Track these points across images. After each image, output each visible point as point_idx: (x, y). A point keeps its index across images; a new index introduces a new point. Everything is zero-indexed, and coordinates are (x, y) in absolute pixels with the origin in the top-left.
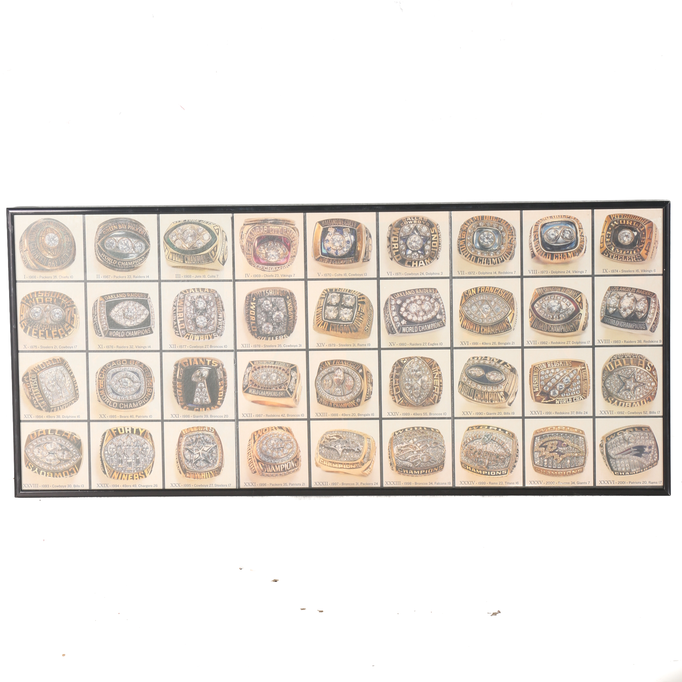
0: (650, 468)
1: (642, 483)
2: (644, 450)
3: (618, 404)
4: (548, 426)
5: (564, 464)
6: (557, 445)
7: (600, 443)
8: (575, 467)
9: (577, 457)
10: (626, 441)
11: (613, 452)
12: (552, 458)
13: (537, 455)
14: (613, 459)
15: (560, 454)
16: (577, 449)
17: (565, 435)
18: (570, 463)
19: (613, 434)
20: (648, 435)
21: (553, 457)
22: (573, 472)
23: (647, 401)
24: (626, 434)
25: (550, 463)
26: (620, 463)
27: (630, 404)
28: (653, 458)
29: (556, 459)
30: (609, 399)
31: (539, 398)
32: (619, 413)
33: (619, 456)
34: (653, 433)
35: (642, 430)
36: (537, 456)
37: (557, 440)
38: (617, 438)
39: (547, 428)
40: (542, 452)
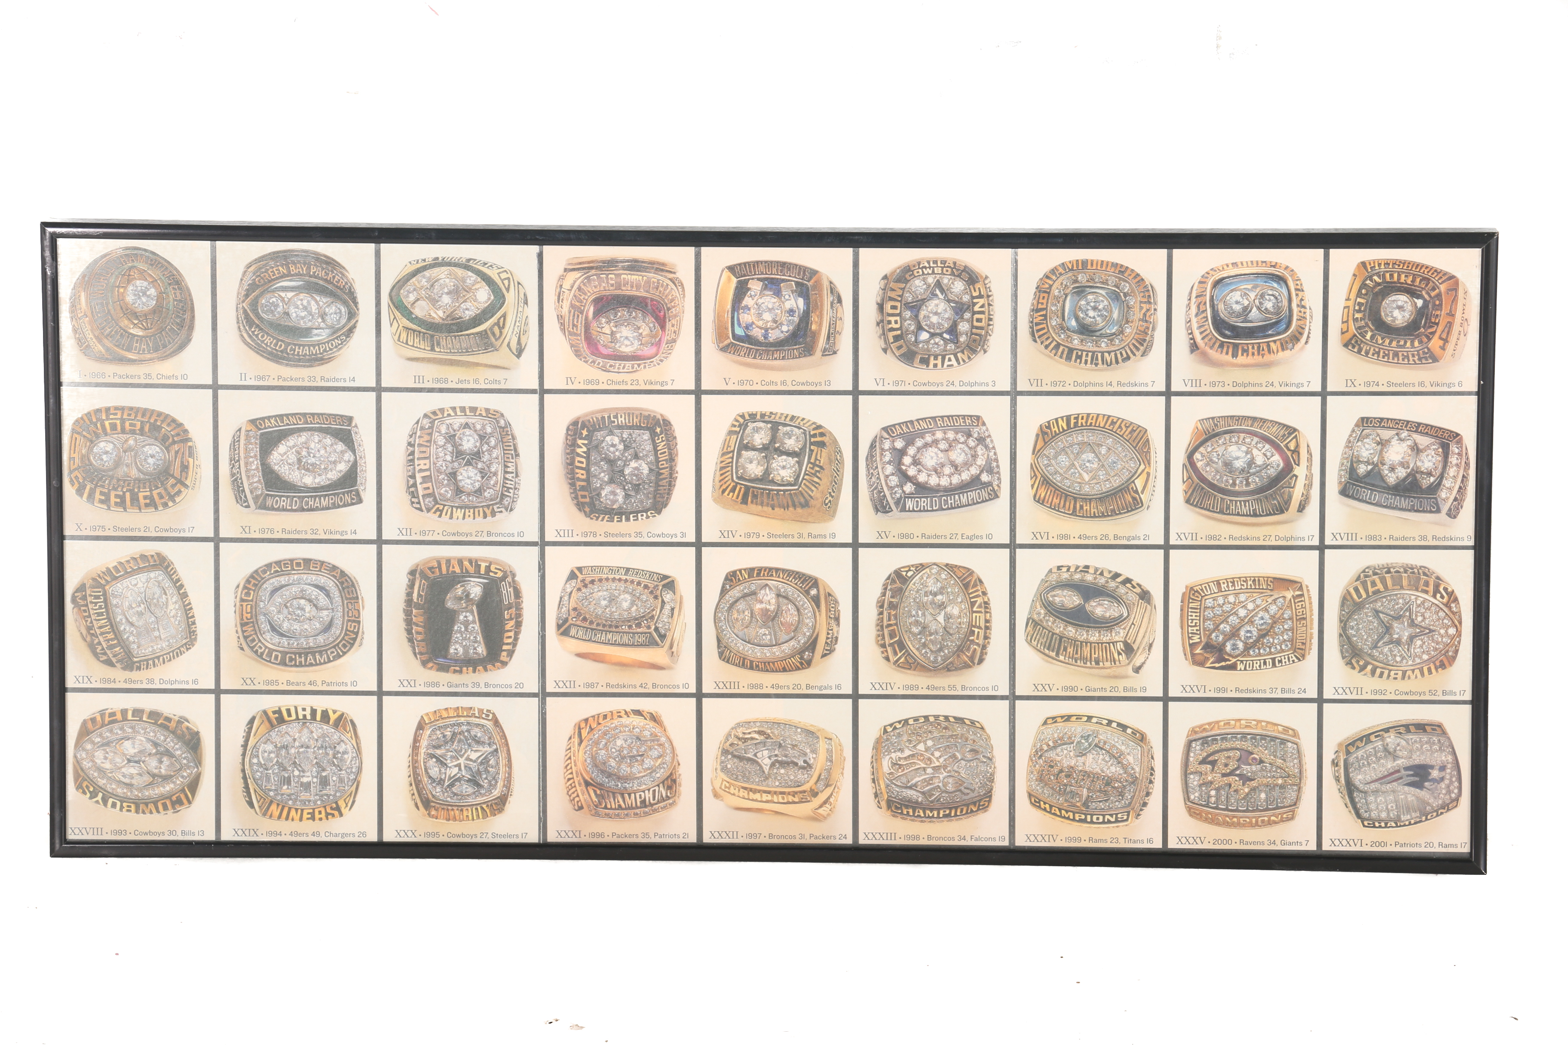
0: (1442, 813)
1: (1423, 845)
2: (1430, 774)
3: (1373, 673)
4: (1220, 719)
5: (1252, 800)
6: (1238, 761)
7: (1334, 757)
8: (1277, 808)
9: (1282, 787)
10: (1391, 754)
11: (1360, 777)
12: (1227, 788)
13: (1194, 780)
14: (1362, 792)
15: (1245, 779)
16: (1281, 768)
17: (1255, 739)
18: (1266, 800)
19: (1361, 739)
20: (1439, 740)
21: (1230, 785)
22: (1273, 818)
23: (1436, 669)
24: (1391, 739)
25: (1223, 798)
26: (1376, 801)
27: (1400, 673)
28: (1449, 792)
29: (1236, 791)
30: (1354, 661)
31: (1201, 658)
32: (1376, 692)
33: (1373, 786)
34: (1449, 738)
35: (1425, 731)
36: (1195, 783)
37: (1237, 749)
38: (1369, 747)
39: (1218, 722)
40: (1206, 774)
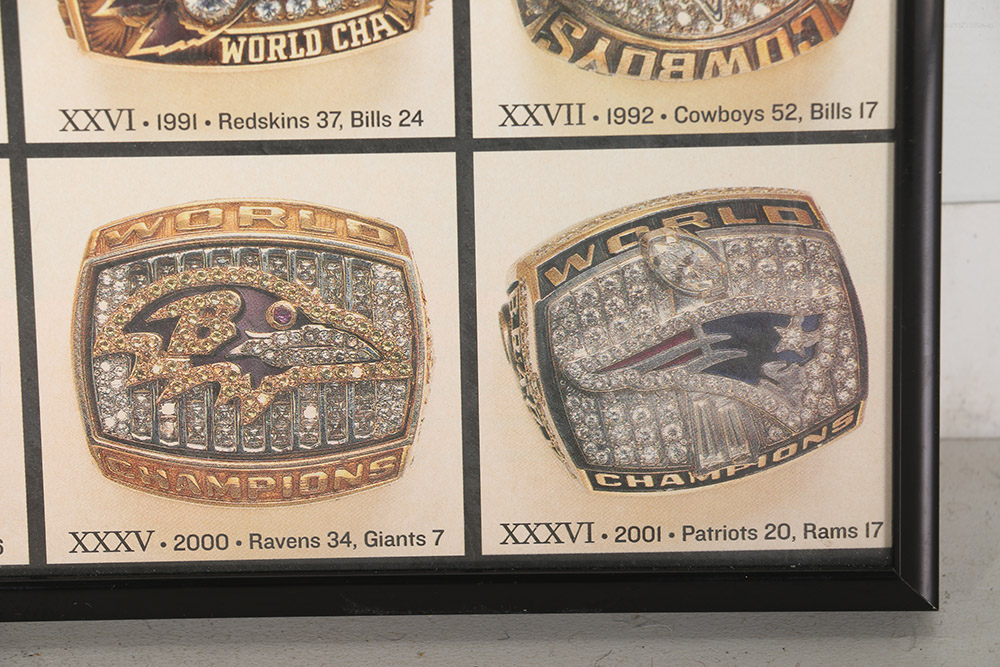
0: (812, 446)
1: (762, 533)
2: (778, 338)
3: (613, 61)
4: (178, 203)
5: (282, 426)
6: (235, 319)
7: (506, 299)
8: (353, 445)
9: (362, 387)
10: (665, 286)
11: (581, 353)
12: (208, 396)
13: (113, 377)
14: (587, 394)
15: (258, 368)
16: (359, 336)
17: (283, 257)
18: (322, 422)
19: (582, 249)
20: (803, 246)
21: (216, 387)
22: (340, 473)
23: (793, 43)
24: (667, 246)
25: (198, 424)
26: (628, 418)
27: (690, 59)
28: (832, 386)
29: (234, 402)
30: (556, 29)
31: (116, 31)
32: (619, 115)
33: (618, 377)
34: (831, 239)
35: (762, 219)
36: (117, 384)
37: (233, 287)
38: (606, 271)
39: (173, 213)
40: (147, 357)
